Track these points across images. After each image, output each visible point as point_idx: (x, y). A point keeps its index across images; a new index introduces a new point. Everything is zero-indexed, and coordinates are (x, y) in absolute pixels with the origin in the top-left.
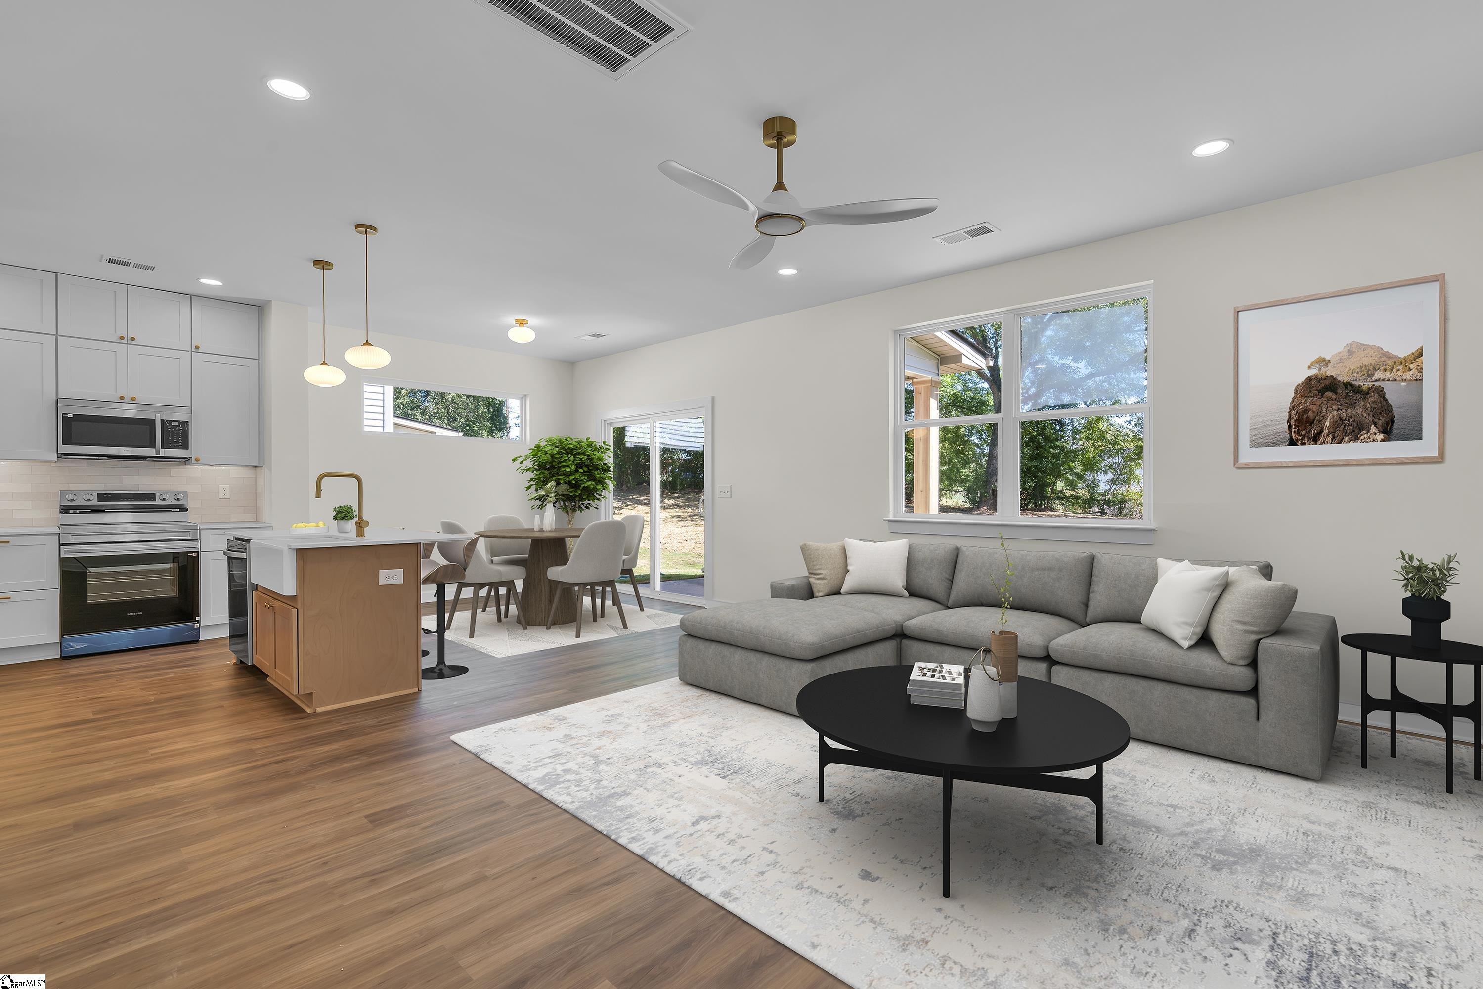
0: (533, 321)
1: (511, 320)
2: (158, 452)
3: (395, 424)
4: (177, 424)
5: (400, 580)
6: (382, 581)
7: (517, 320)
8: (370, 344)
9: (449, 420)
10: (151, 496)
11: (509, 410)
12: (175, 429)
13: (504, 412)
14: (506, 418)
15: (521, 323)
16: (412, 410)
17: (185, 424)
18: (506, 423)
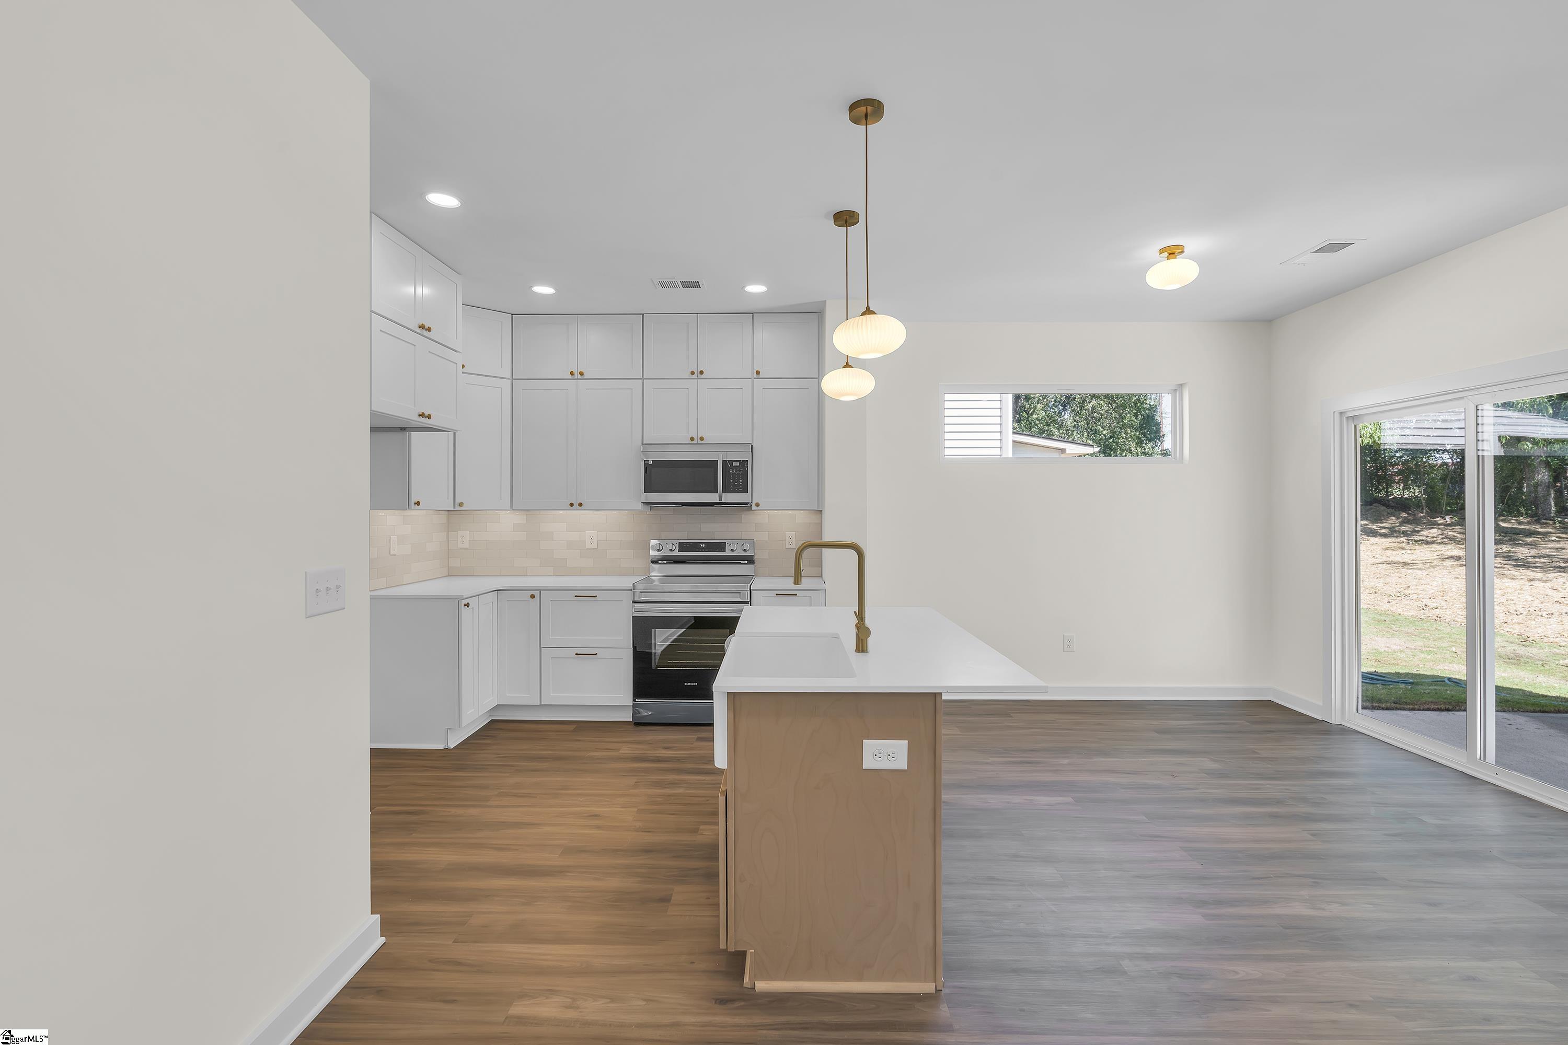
0: (1193, 244)
1: (1152, 250)
2: (720, 498)
3: (1014, 442)
4: (738, 464)
5: (901, 763)
6: (869, 763)
7: (1162, 251)
8: (873, 313)
9: (1089, 433)
10: (721, 546)
11: (1163, 415)
12: (736, 470)
13: (1157, 418)
14: (1158, 425)
15: (1172, 252)
16: (1048, 425)
17: (744, 463)
18: (1158, 430)
